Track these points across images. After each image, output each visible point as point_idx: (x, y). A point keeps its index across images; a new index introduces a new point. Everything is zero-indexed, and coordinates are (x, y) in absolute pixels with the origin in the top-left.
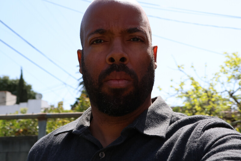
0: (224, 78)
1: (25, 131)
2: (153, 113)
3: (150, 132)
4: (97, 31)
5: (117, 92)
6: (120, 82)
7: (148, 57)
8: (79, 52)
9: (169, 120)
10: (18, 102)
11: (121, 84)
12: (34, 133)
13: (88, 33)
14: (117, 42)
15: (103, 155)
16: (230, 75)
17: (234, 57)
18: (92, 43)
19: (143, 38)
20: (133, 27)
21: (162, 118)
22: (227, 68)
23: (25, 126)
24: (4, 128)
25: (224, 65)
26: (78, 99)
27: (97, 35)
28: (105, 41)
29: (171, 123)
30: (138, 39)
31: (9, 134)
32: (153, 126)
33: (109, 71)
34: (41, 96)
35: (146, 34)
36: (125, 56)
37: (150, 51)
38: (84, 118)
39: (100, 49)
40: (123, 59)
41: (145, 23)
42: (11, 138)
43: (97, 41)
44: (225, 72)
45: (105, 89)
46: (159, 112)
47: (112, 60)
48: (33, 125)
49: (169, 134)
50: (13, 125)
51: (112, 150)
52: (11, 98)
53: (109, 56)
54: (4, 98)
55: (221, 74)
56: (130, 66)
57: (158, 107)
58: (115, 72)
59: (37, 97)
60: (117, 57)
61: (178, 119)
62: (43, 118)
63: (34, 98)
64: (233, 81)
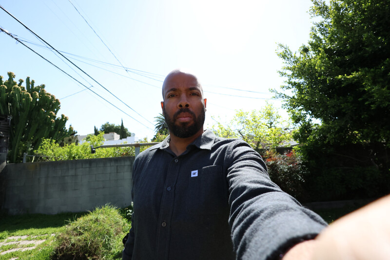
0: (235, 123)
1: (127, 154)
2: (205, 137)
3: (202, 147)
4: (172, 90)
5: (184, 124)
6: (186, 118)
7: (202, 104)
8: (162, 103)
9: (213, 141)
10: (121, 139)
11: (187, 119)
12: (132, 155)
13: (167, 91)
14: (184, 96)
15: (176, 161)
16: (238, 121)
17: (240, 111)
18: (169, 97)
19: (198, 93)
20: (192, 87)
21: (210, 140)
22: (237, 118)
23: (127, 151)
24: (114, 153)
25: (235, 116)
26: (156, 136)
27: (172, 92)
28: (176, 96)
29: (215, 143)
30: (195, 94)
31: (117, 156)
32: (204, 144)
33: (179, 113)
34: (134, 135)
35: (200, 91)
36: (188, 103)
37: (203, 101)
38: (166, 141)
39: (173, 100)
40: (187, 106)
41: (199, 85)
42: (119, 157)
43: (172, 95)
44: (236, 120)
45: (177, 123)
46: (208, 136)
47: (181, 106)
48: (131, 151)
49: (214, 149)
50: (120, 150)
51: (182, 157)
52: (117, 136)
53: (179, 104)
54: (113, 136)
55: (234, 121)
56: (191, 109)
57: (208, 134)
58: (183, 113)
59: (132, 135)
60: (184, 104)
61: (219, 140)
62: (138, 146)
63: (130, 136)
64: (240, 124)
